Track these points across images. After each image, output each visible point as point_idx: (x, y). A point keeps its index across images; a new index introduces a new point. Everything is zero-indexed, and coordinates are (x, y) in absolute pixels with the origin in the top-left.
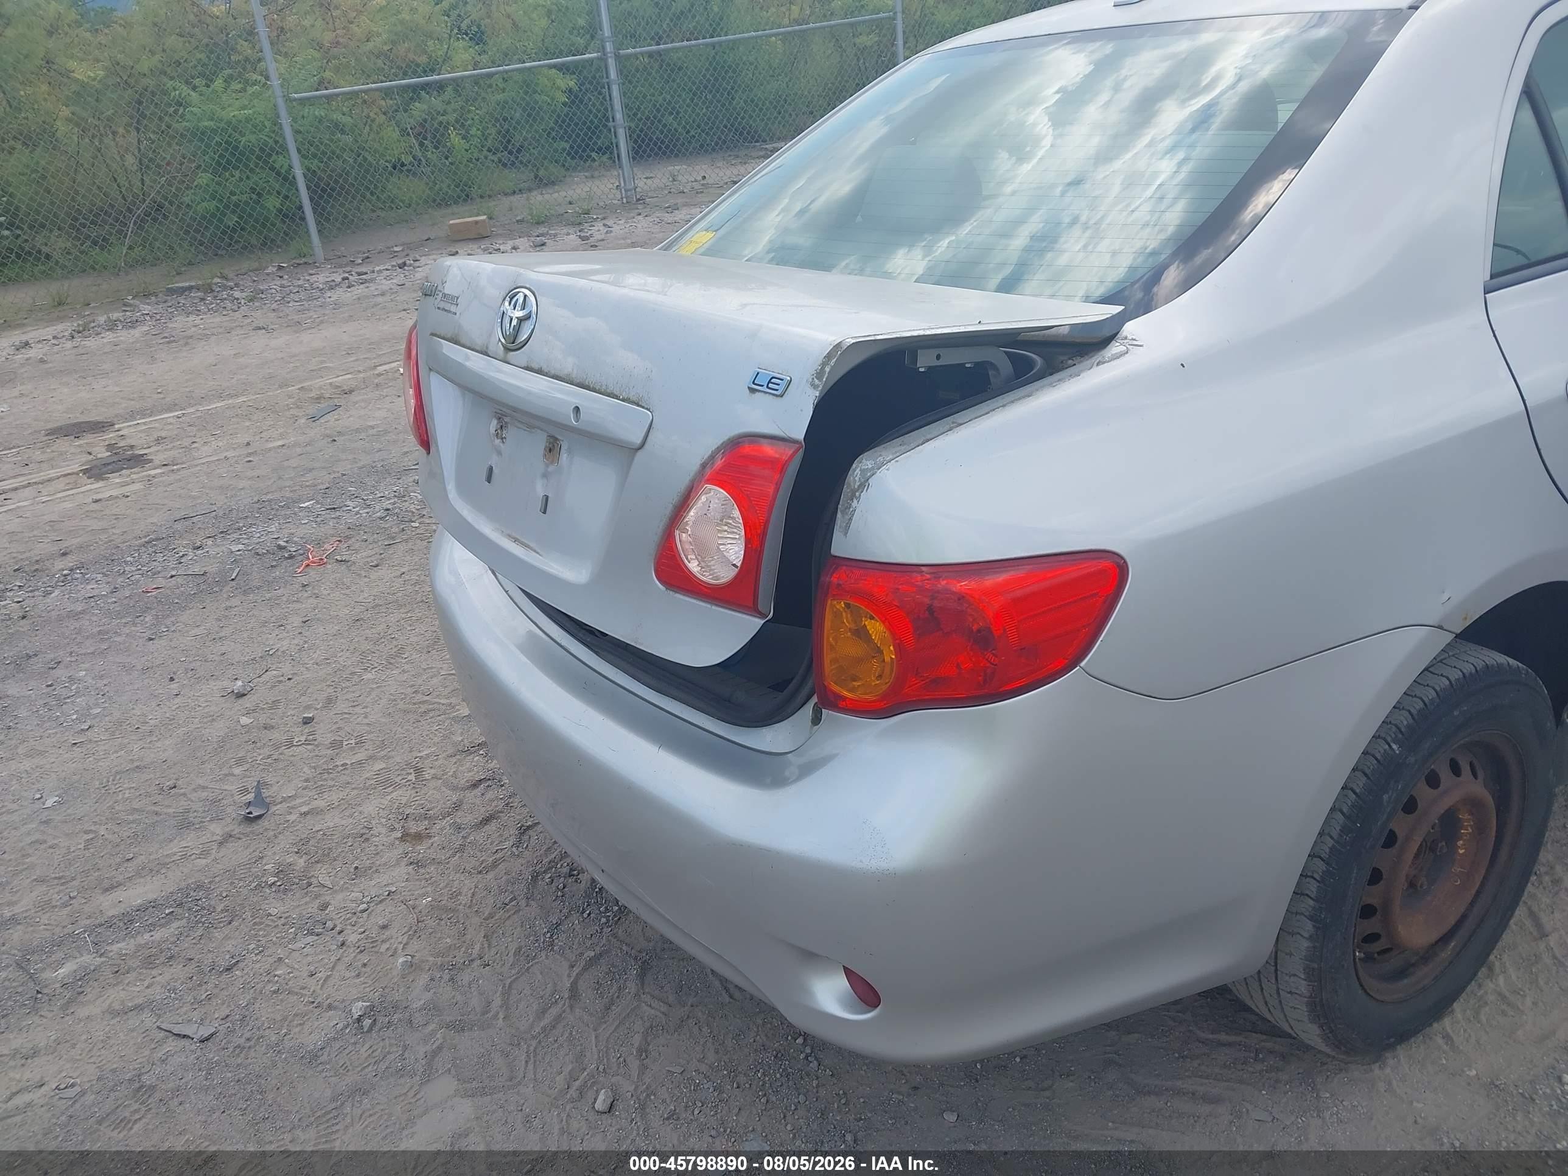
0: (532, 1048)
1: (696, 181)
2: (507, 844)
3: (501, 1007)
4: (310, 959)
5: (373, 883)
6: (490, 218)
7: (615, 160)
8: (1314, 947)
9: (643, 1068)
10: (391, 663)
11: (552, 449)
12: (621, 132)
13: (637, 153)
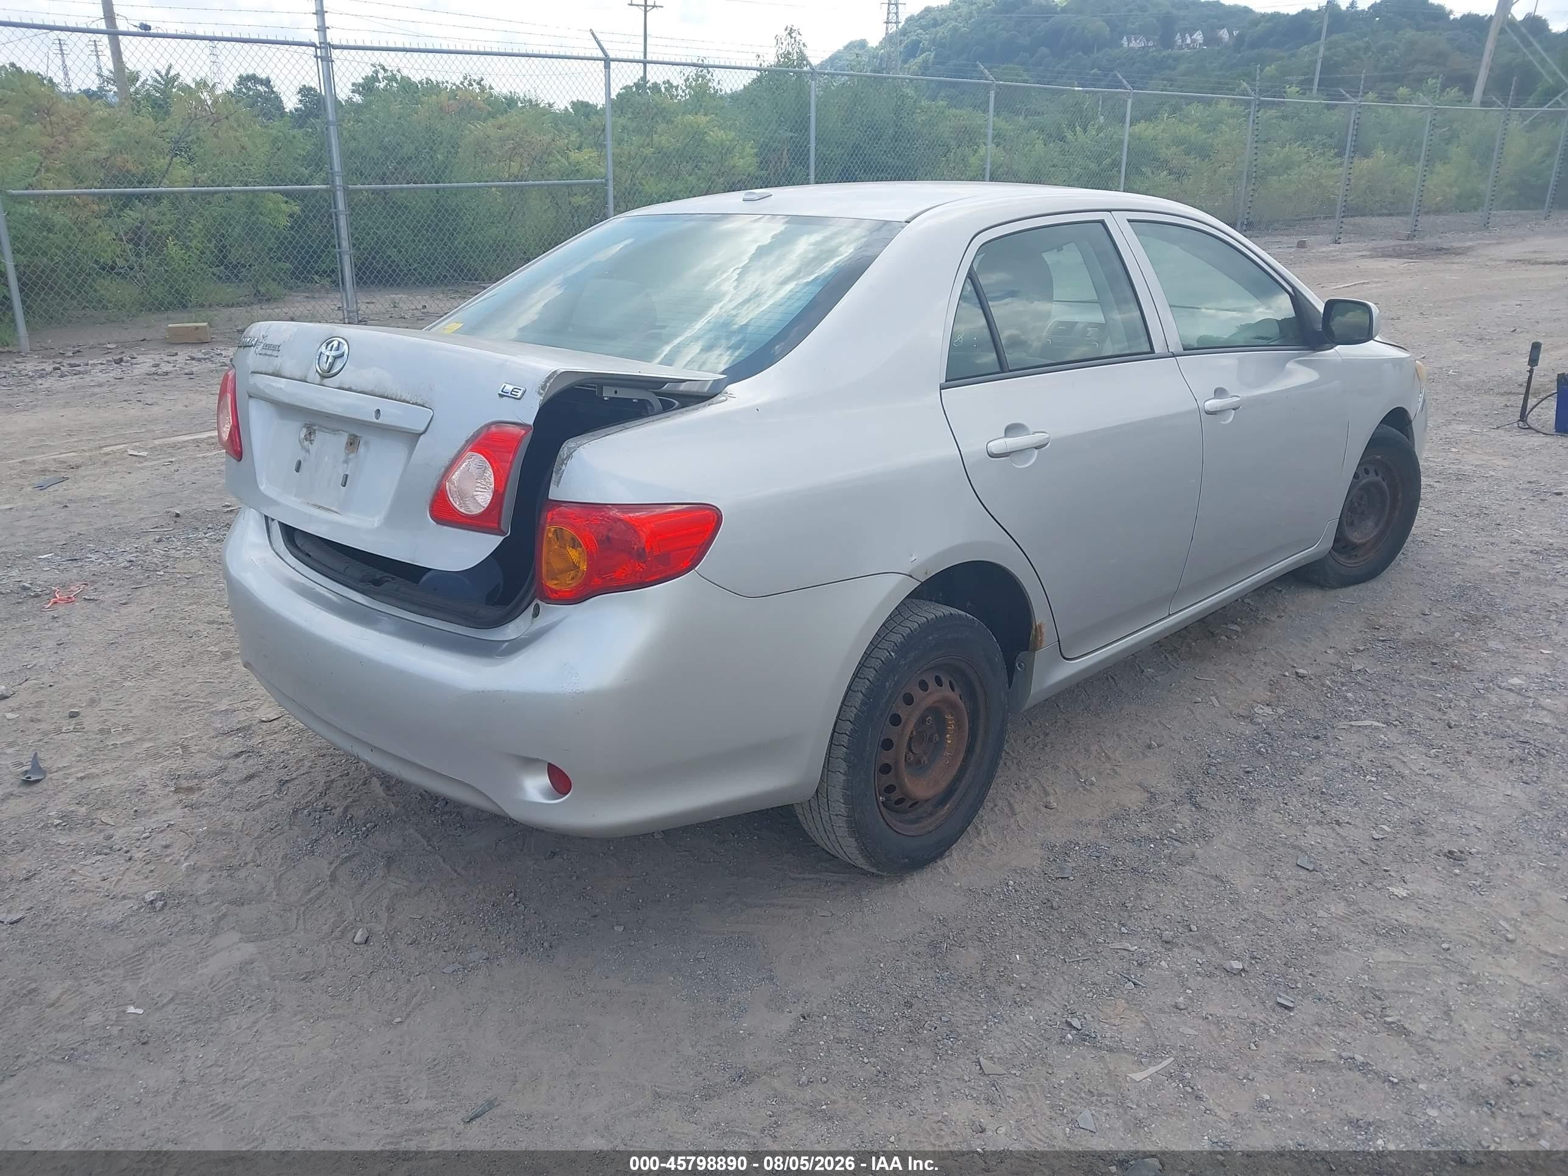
0: (301, 912)
1: (416, 309)
2: (269, 792)
3: (274, 888)
4: (100, 870)
5: (153, 820)
6: (210, 326)
7: (337, 284)
8: (848, 780)
9: (391, 918)
10: (148, 674)
11: (353, 443)
12: (346, 259)
13: (361, 278)
